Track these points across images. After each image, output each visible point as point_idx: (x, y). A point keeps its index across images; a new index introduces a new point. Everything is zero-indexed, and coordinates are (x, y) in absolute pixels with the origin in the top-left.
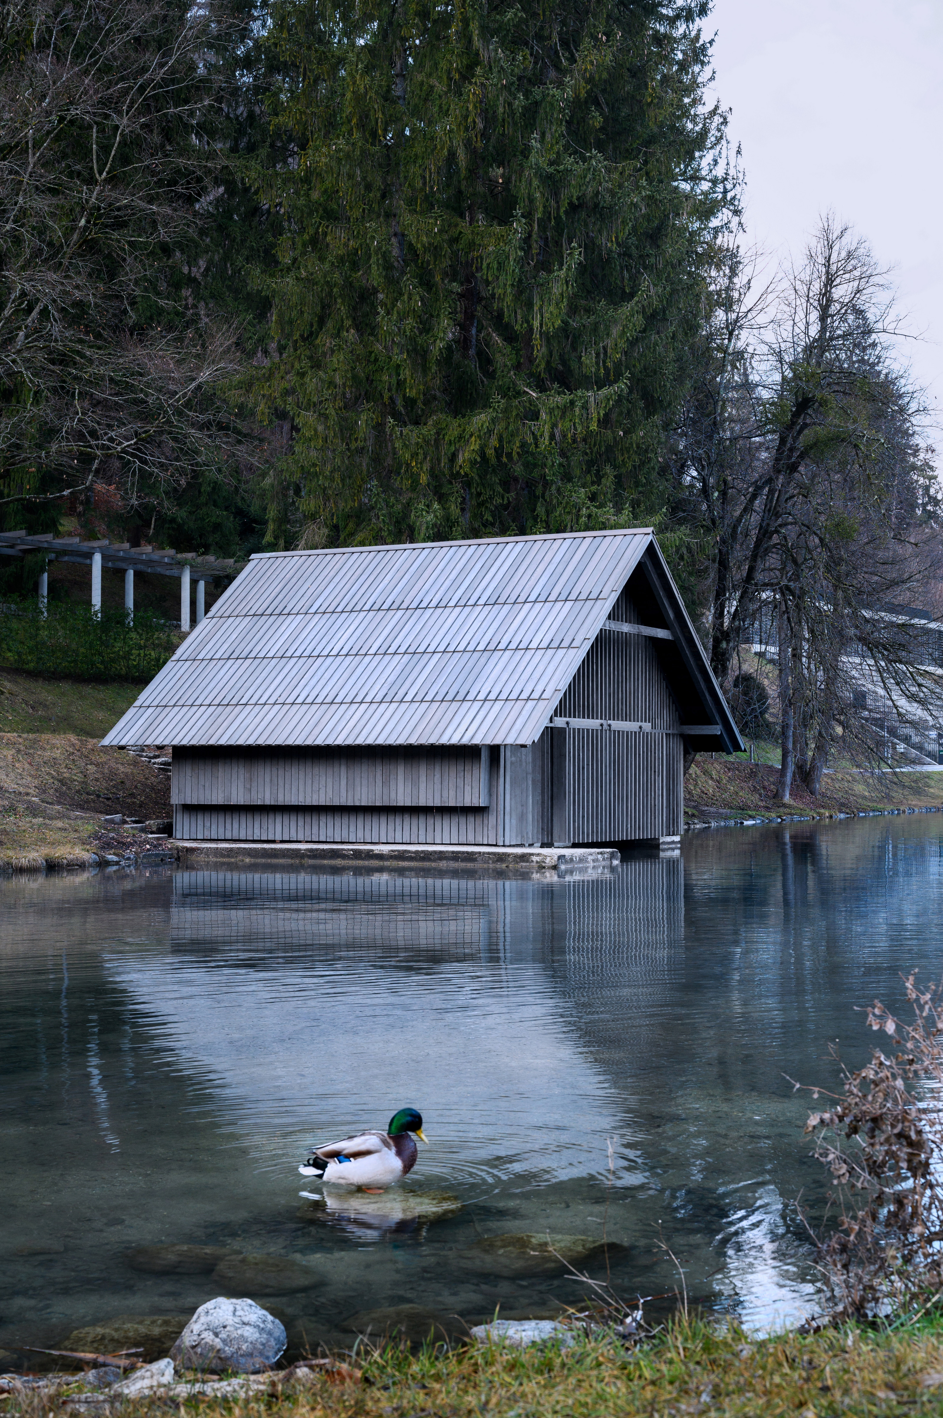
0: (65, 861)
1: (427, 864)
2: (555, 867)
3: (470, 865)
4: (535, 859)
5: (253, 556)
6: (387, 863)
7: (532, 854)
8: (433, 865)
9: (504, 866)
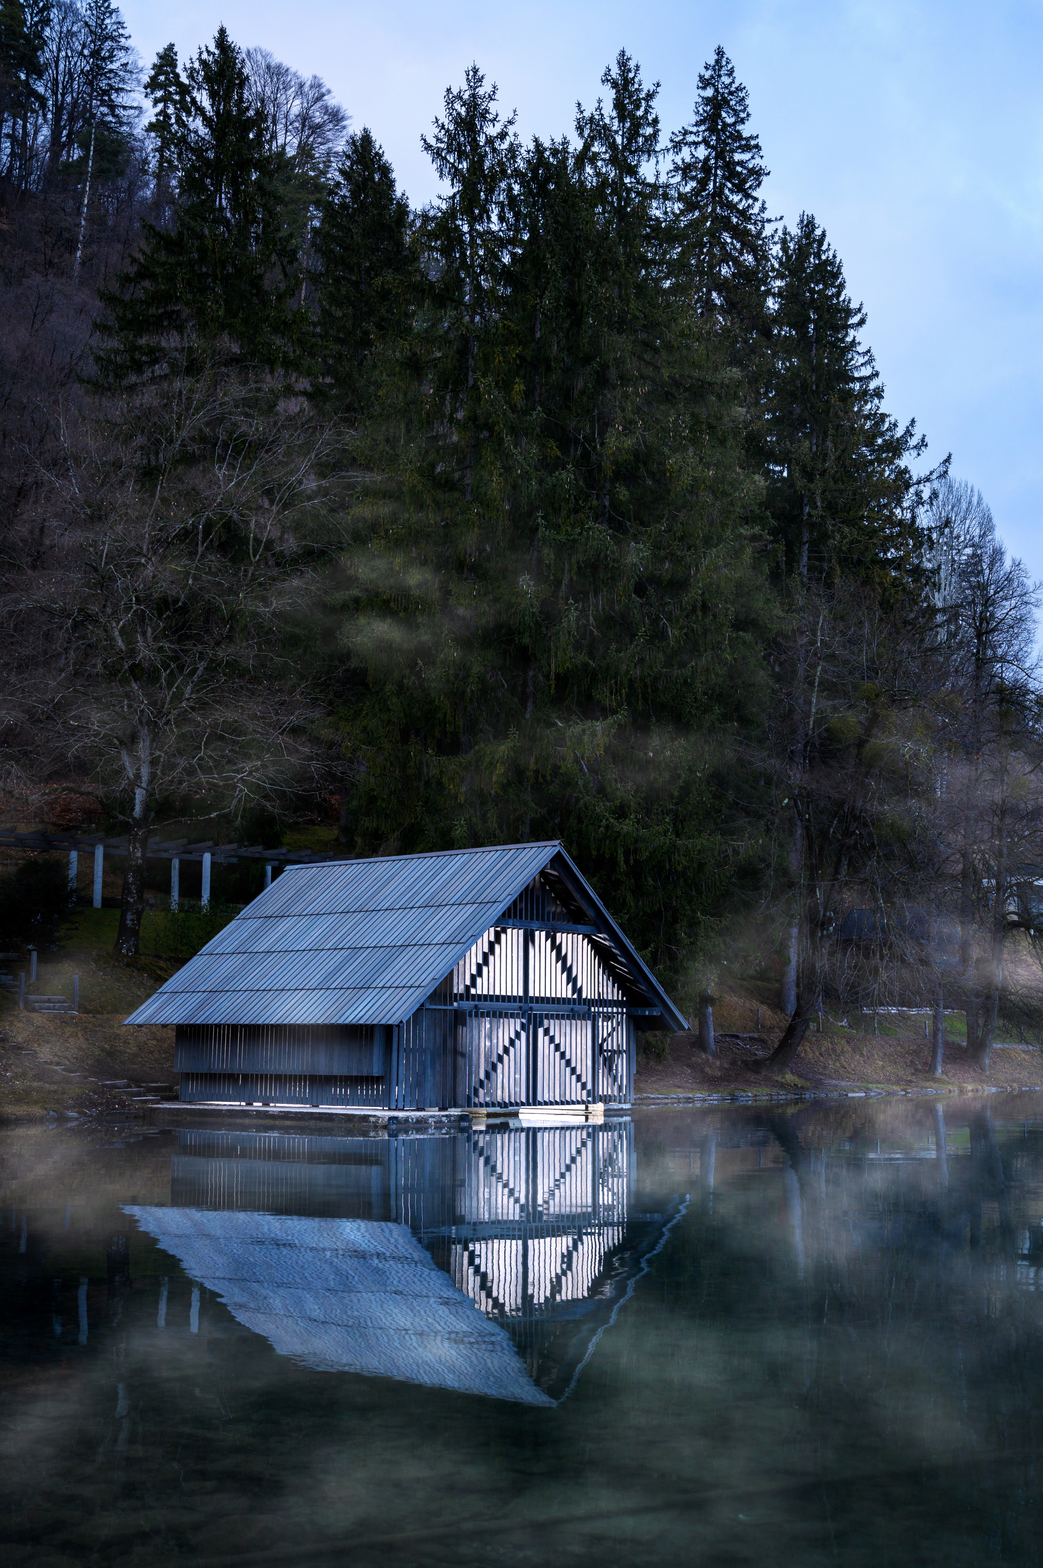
0: (14, 1117)
1: (302, 1123)
2: (385, 1127)
3: (329, 1124)
4: (372, 1119)
5: (288, 868)
6: (277, 1122)
7: (370, 1116)
8: (307, 1123)
9: (351, 1125)
